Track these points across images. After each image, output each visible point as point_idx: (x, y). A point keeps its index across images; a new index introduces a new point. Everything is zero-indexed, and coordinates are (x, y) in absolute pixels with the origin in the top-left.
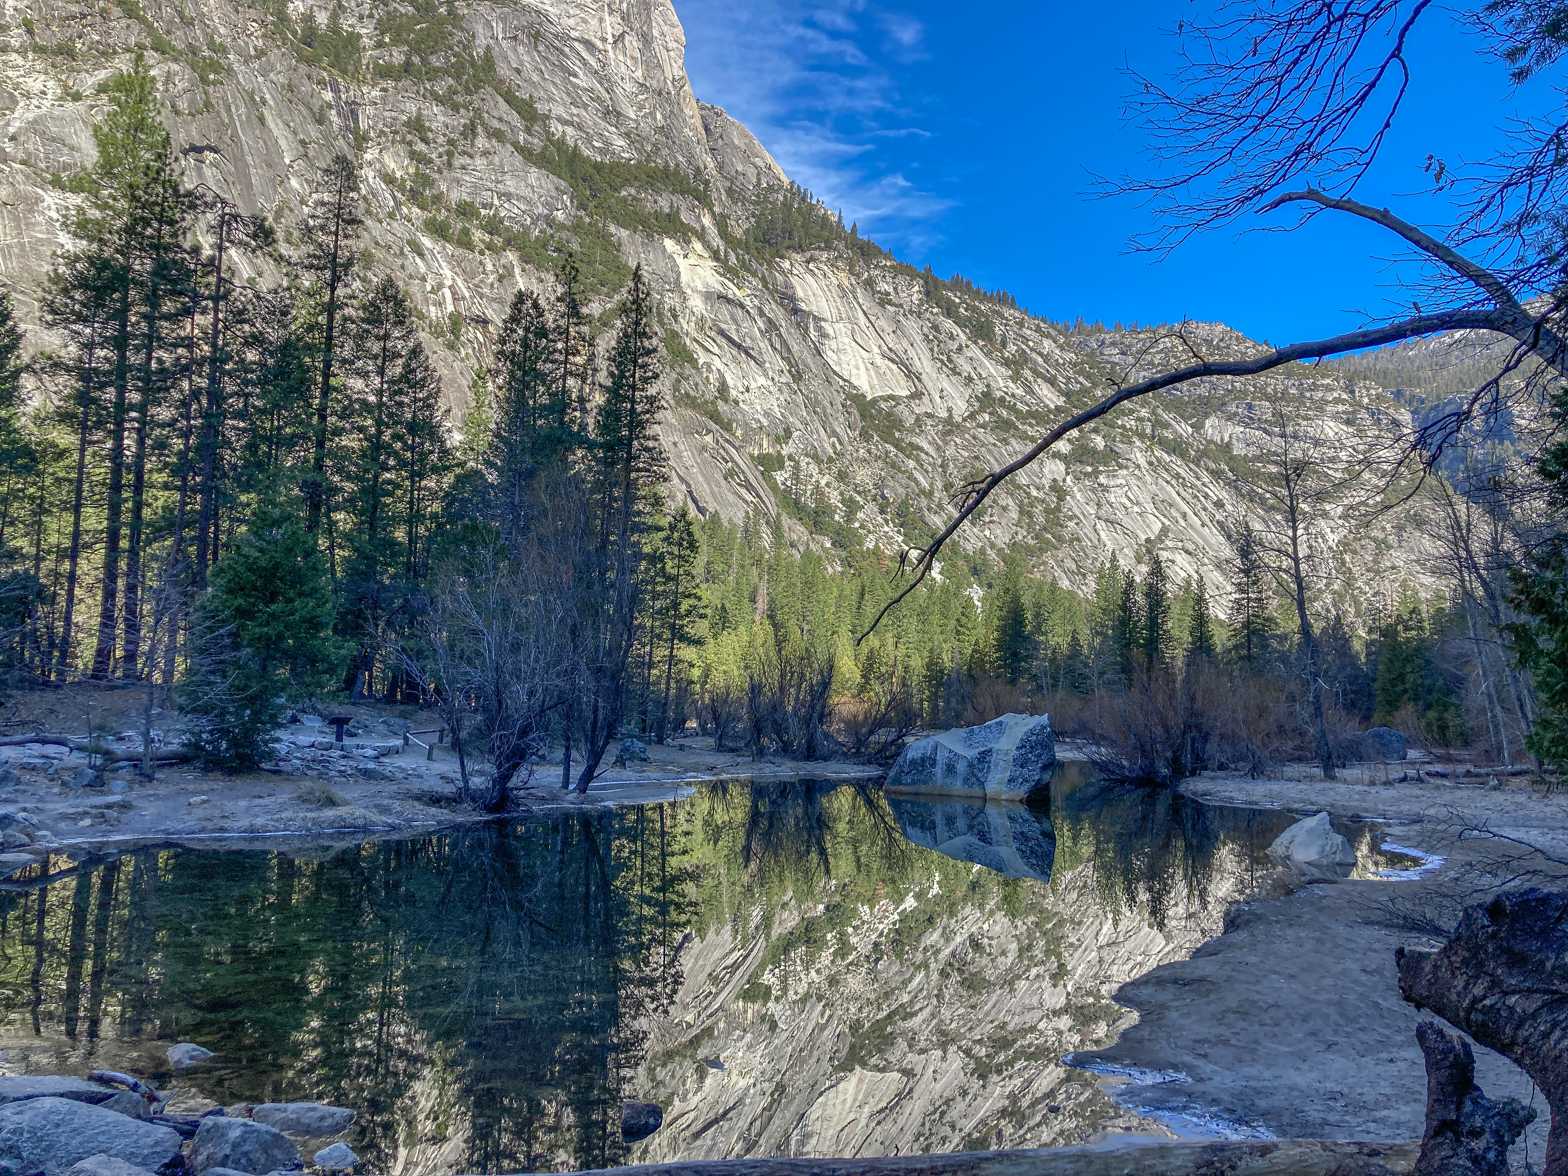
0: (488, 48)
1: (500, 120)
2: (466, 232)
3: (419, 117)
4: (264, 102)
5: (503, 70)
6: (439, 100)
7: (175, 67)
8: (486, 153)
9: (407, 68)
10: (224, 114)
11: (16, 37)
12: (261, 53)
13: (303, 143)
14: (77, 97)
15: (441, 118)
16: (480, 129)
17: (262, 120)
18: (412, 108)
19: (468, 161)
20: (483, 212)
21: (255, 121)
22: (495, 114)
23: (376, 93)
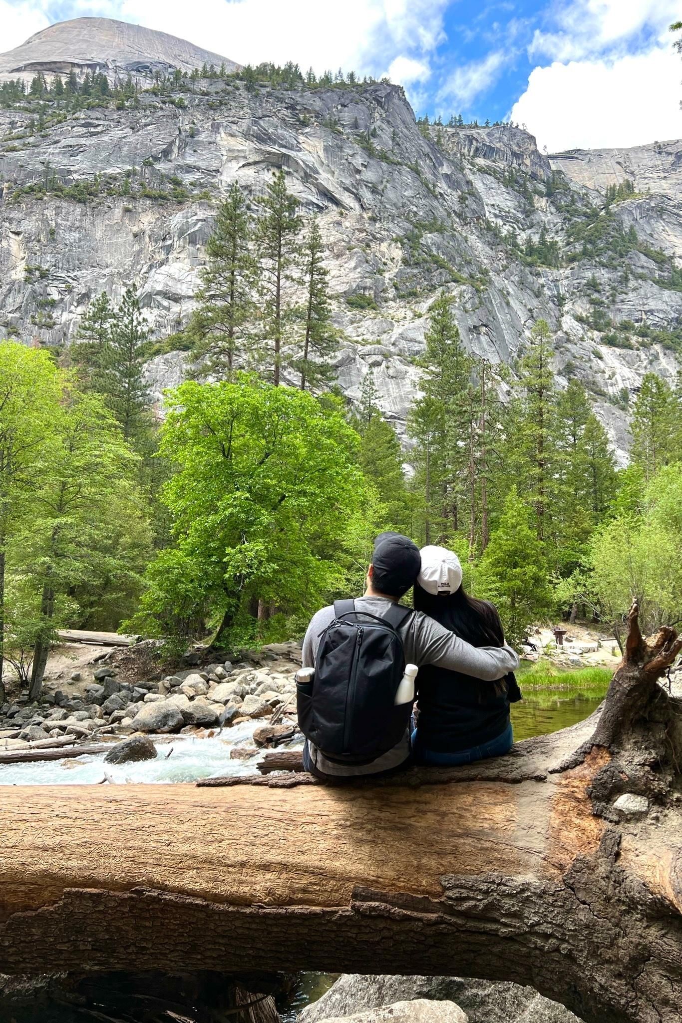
0: (632, 227)
1: (642, 267)
2: (627, 339)
3: (594, 279)
4: (508, 293)
5: (641, 237)
6: (604, 266)
7: (464, 287)
8: (635, 289)
9: (585, 253)
10: (489, 305)
11: (391, 293)
12: (505, 268)
13: (530, 310)
14: (420, 316)
15: (606, 276)
16: (630, 277)
17: (508, 304)
18: (589, 274)
19: (625, 296)
20: (636, 325)
21: (504, 305)
22: (638, 264)
23: (568, 272)
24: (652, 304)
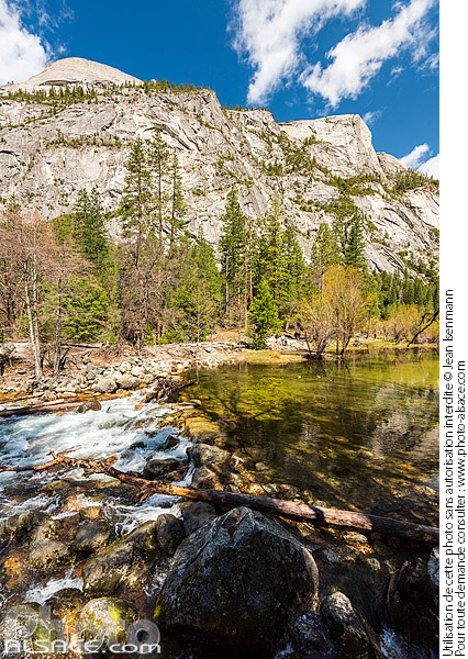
0: (314, 157)
1: (318, 175)
2: (310, 208)
3: (297, 181)
4: (261, 188)
6: (302, 175)
7: (242, 186)
8: (314, 186)
9: (293, 169)
10: (253, 193)
12: (260, 176)
13: (270, 196)
14: (223, 199)
15: (303, 180)
16: (313, 180)
17: (261, 193)
19: (310, 189)
20: (315, 201)
23: (286, 178)
24: (322, 192)
